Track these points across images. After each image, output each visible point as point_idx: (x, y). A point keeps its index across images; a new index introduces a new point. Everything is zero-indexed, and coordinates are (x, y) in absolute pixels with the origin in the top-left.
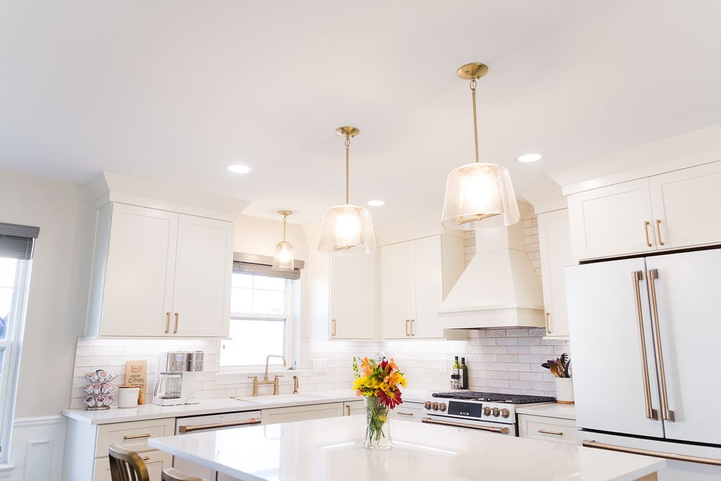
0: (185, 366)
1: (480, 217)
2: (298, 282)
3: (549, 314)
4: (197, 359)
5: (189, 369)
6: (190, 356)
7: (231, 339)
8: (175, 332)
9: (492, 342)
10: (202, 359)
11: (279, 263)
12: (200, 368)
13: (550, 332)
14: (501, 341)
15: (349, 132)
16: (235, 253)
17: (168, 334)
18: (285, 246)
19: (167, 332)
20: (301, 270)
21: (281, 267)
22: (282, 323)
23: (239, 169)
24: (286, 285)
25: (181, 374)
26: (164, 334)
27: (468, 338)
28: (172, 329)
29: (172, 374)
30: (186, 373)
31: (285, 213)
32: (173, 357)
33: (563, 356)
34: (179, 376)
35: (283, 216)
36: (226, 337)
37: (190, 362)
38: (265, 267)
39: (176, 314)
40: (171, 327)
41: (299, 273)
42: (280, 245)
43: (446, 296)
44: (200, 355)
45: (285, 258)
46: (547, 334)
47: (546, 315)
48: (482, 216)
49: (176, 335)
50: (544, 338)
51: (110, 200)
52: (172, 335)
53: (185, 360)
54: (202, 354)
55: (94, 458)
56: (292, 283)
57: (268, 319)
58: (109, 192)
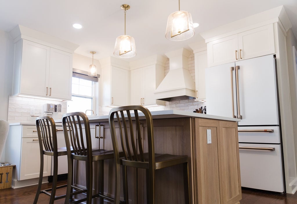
0: (54, 110)
1: (179, 33)
2: (97, 83)
3: (197, 91)
4: (59, 107)
5: (56, 111)
6: (56, 106)
7: (72, 101)
8: (50, 95)
9: (174, 105)
10: (61, 107)
11: (91, 73)
12: (60, 111)
13: (197, 98)
14: (178, 105)
15: (126, 7)
16: (73, 69)
17: (47, 96)
18: (93, 66)
19: (47, 95)
20: (99, 78)
21: (92, 74)
22: (91, 100)
23: (77, 26)
24: (92, 84)
25: (52, 113)
26: (46, 96)
27: (165, 105)
28: (49, 94)
29: (49, 112)
30: (54, 113)
31: (93, 53)
32: (49, 106)
33: (201, 107)
34: (52, 114)
35: (92, 54)
36: (70, 100)
37: (55, 109)
38: (84, 76)
39: (50, 88)
40: (48, 93)
41: (98, 79)
42: (91, 66)
43: (157, 87)
44: (60, 106)
45: (93, 71)
46: (196, 98)
47: (196, 91)
48: (180, 33)
49: (51, 96)
50: (195, 100)
51: (22, 38)
52: (49, 96)
53: (53, 107)
54: (61, 106)
55: (22, 138)
56: (95, 84)
57: (85, 97)
58: (21, 34)
